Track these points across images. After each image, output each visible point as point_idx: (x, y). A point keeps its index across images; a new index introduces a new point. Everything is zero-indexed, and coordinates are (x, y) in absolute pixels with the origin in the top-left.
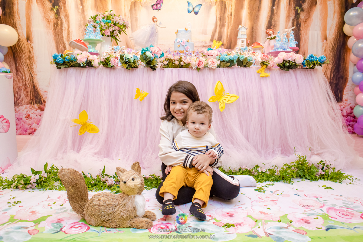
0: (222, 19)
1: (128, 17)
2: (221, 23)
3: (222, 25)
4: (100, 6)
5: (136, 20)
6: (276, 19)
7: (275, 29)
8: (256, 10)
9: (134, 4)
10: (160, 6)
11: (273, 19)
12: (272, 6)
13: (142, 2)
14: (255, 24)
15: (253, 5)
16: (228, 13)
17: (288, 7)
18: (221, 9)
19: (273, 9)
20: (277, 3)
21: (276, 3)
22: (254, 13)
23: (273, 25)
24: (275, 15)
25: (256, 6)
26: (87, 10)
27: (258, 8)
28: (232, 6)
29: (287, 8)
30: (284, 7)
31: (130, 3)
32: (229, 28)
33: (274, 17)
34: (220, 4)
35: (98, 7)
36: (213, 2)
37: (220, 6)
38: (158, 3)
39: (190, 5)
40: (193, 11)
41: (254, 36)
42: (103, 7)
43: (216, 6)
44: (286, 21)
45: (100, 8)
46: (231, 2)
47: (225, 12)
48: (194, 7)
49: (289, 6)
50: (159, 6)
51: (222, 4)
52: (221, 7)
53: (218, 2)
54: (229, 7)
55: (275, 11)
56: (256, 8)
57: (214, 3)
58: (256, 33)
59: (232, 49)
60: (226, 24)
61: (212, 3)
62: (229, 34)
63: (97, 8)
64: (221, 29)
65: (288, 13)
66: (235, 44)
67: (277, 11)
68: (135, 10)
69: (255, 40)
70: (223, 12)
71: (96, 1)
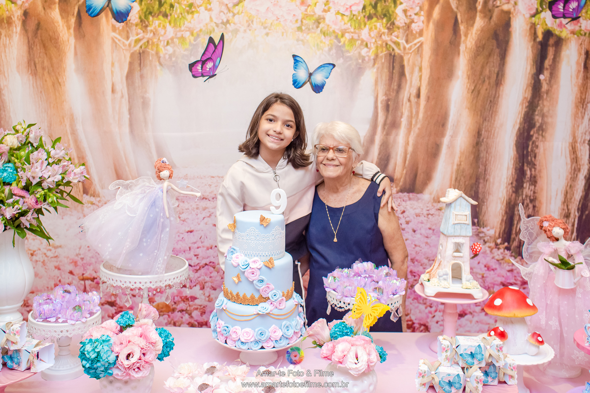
0: (391, 106)
1: (122, 96)
2: (390, 117)
3: (392, 125)
4: (43, 62)
5: (145, 104)
6: (545, 110)
7: (542, 135)
8: (489, 83)
9: (140, 60)
10: (215, 67)
11: (539, 108)
12: (535, 71)
13: (161, 55)
14: (486, 124)
15: (483, 67)
16: (409, 90)
17: (581, 74)
18: (391, 78)
19: (539, 80)
20: (551, 63)
21: (547, 63)
22: (483, 92)
23: (538, 125)
24: (545, 96)
25: (490, 71)
26: (6, 75)
27: (495, 76)
28: (420, 69)
29: (577, 78)
30: (571, 77)
31: (128, 55)
32: (412, 133)
33: (540, 102)
34: (386, 65)
35: (37, 67)
36: (367, 59)
37: (386, 70)
38: (209, 59)
39: (300, 64)
40: (308, 84)
41: (482, 155)
42: (52, 66)
43: (375, 70)
44: (575, 116)
45: (44, 69)
46: (419, 59)
47: (399, 86)
48: (311, 71)
49: (584, 72)
50: (210, 65)
51: (393, 62)
52: (389, 71)
53: (381, 57)
54: (412, 73)
55: (545, 87)
56: (489, 78)
57: (369, 60)
58: (488, 148)
59: (418, 193)
60: (404, 121)
61: (363, 60)
62: (410, 149)
63: (33, 68)
64: (388, 134)
65: (581, 93)
66: (428, 178)
67: (551, 87)
68: (142, 76)
69: (485, 166)
70: (395, 87)
71: (32, 49)
